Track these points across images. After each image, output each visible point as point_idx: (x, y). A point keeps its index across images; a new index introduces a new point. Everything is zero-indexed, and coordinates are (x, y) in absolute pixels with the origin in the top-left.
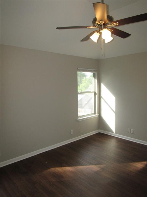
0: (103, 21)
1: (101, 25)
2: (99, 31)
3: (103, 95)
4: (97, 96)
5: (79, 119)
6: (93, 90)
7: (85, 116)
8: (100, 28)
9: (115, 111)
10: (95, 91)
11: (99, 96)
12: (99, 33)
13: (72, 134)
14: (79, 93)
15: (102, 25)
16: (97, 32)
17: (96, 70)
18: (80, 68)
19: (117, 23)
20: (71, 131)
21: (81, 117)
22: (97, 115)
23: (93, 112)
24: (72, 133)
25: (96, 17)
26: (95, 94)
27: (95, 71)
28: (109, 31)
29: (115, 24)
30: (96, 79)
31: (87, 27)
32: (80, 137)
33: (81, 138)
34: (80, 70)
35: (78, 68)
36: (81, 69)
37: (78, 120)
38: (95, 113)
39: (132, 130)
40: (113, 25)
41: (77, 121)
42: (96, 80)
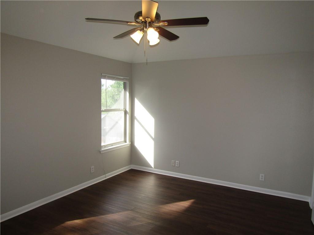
0: (150, 19)
1: (146, 22)
2: (143, 29)
3: (136, 114)
4: (128, 116)
5: (103, 149)
6: (122, 107)
7: (112, 145)
8: (144, 26)
9: (153, 137)
10: (125, 108)
11: (131, 116)
12: (142, 32)
13: (92, 172)
14: (104, 111)
15: (148, 22)
16: (141, 30)
17: (128, 78)
18: (105, 75)
19: (166, 23)
20: (92, 167)
21: (105, 146)
22: (128, 143)
23: (123, 140)
24: (93, 170)
25: (142, 11)
26: (126, 112)
27: (126, 79)
28: (155, 30)
29: (163, 24)
30: (127, 92)
31: (128, 22)
32: (104, 176)
33: (106, 178)
34: (105, 77)
35: (103, 74)
36: (107, 75)
37: (102, 151)
38: (125, 141)
39: (176, 161)
40: (161, 24)
41: (100, 152)
42: (128, 94)
